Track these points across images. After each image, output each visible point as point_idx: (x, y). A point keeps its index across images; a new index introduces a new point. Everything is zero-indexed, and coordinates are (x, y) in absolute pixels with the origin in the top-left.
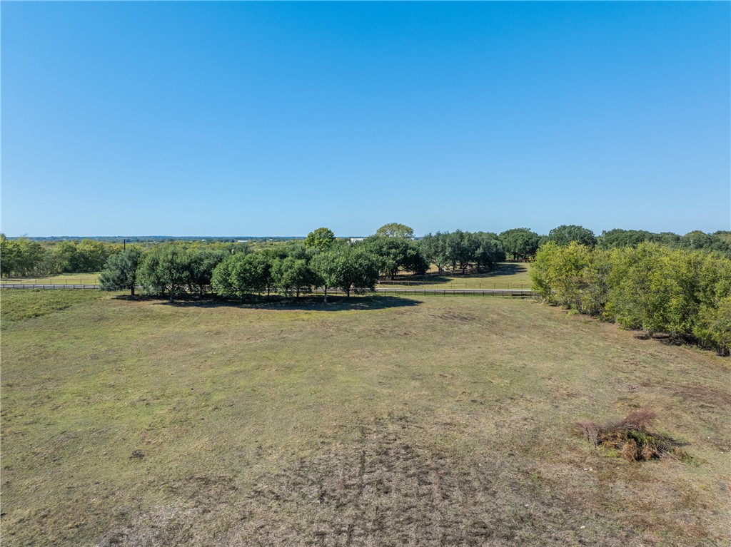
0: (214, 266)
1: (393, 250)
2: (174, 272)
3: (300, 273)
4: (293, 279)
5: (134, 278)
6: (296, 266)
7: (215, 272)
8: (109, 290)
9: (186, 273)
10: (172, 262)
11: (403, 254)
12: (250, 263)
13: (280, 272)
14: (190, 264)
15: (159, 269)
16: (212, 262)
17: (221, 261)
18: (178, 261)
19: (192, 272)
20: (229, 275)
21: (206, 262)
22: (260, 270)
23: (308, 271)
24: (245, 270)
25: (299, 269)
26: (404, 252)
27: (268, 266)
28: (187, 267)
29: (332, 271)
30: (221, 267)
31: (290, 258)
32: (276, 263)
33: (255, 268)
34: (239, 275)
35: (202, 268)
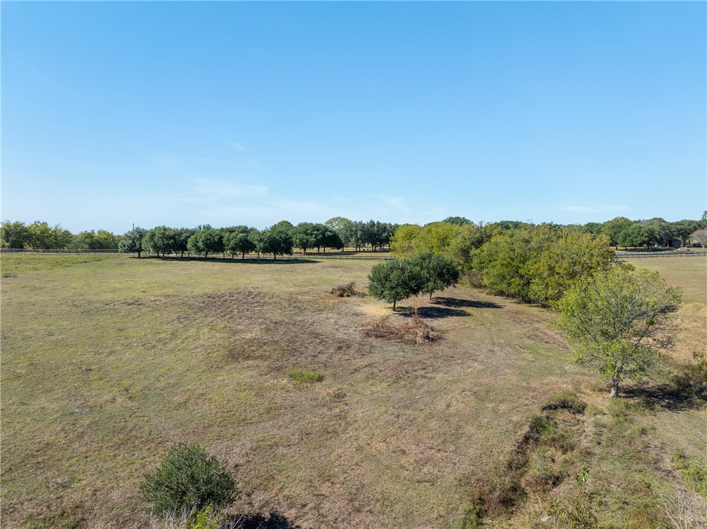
0: (189, 237)
1: (315, 232)
2: (165, 240)
3: (241, 241)
4: (236, 244)
5: (140, 244)
6: (238, 237)
7: (189, 240)
8: (125, 252)
9: (172, 241)
10: (163, 234)
11: (322, 234)
12: (211, 235)
13: (229, 240)
14: (174, 236)
15: (156, 239)
16: (188, 235)
17: (193, 234)
18: (167, 233)
19: (175, 240)
20: (198, 242)
21: (184, 235)
22: (216, 239)
23: (247, 241)
24: (208, 239)
25: (241, 239)
26: (323, 234)
27: (222, 237)
28: (173, 237)
29: (261, 240)
30: (193, 237)
31: (236, 233)
32: (226, 235)
33: (214, 238)
34: (203, 242)
35: (181, 238)
